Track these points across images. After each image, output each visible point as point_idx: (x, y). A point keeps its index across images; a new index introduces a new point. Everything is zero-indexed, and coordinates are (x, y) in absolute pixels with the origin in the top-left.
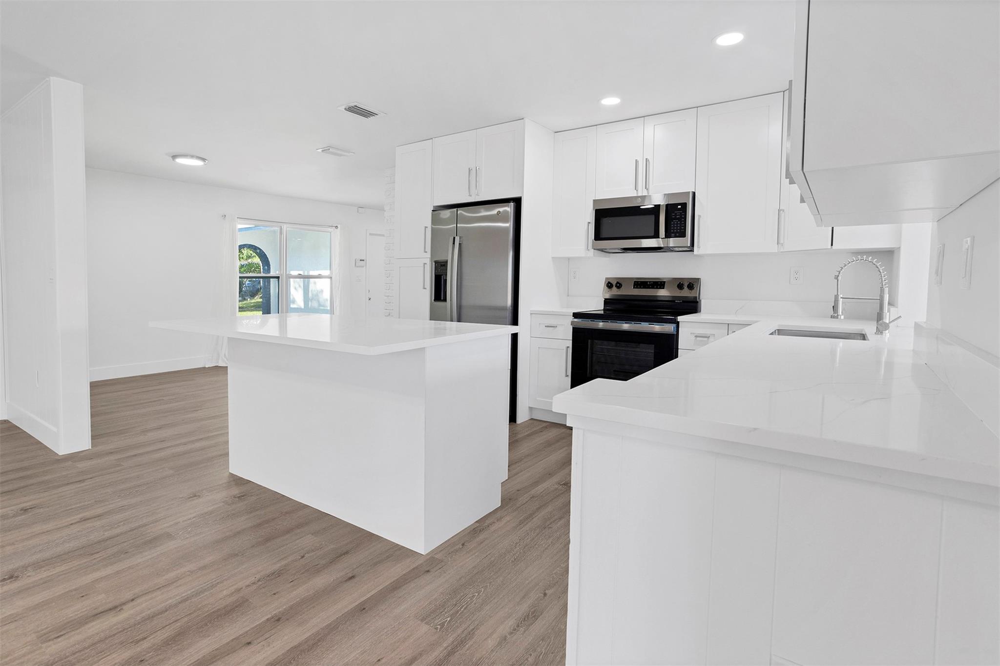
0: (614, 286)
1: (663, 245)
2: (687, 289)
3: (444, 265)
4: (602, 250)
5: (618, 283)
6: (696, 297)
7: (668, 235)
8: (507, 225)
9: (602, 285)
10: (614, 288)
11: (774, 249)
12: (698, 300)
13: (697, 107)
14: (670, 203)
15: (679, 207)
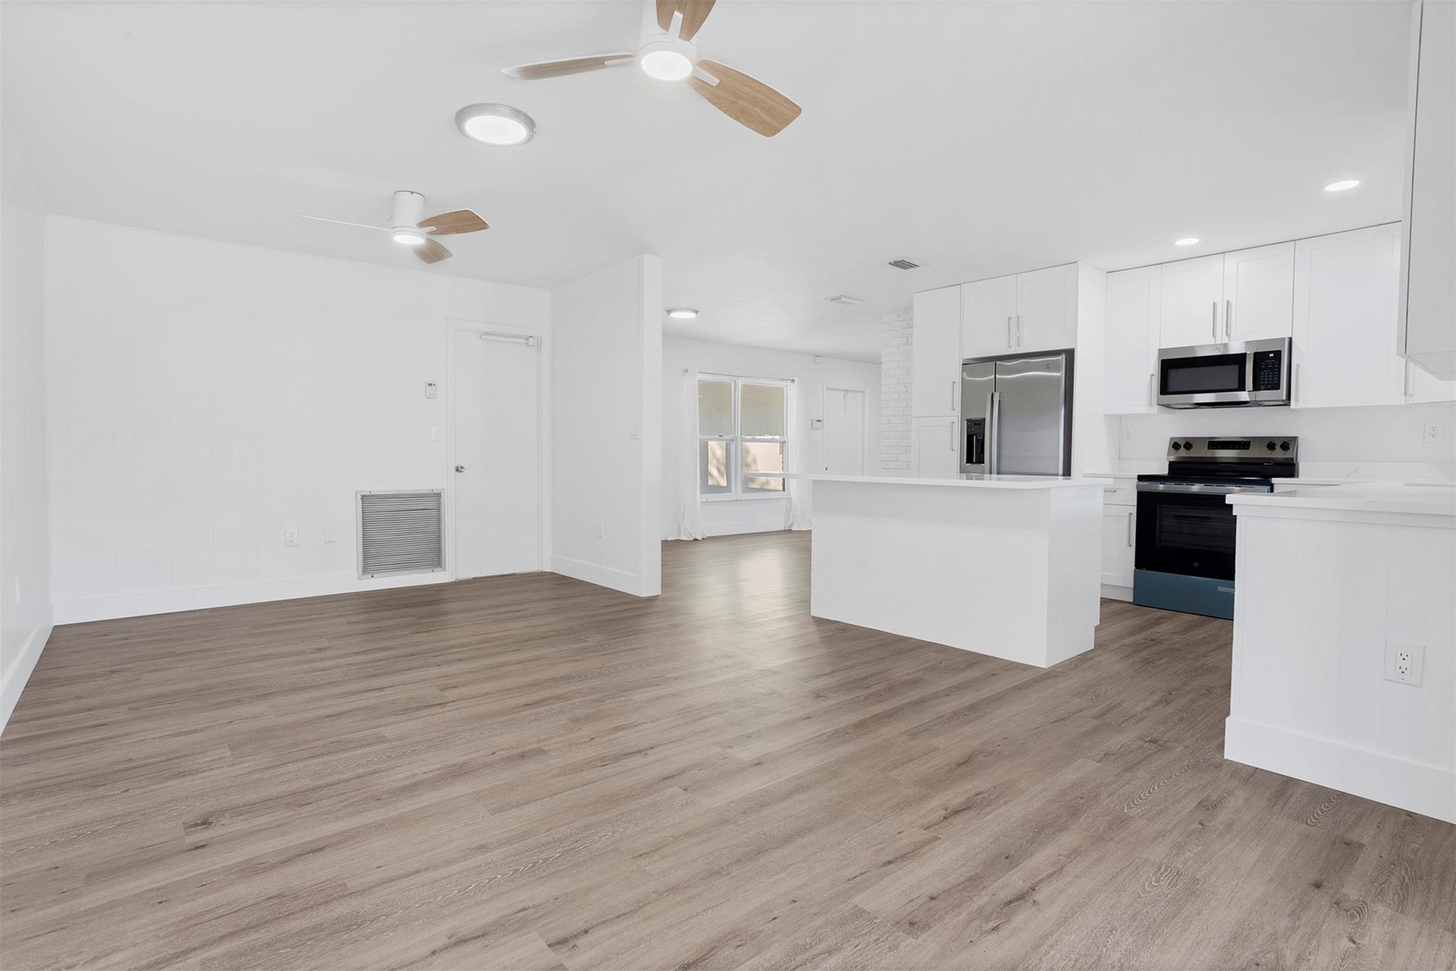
0: (1182, 447)
1: (1250, 398)
2: (1280, 449)
3: (979, 424)
4: (1168, 406)
5: (1187, 443)
6: (1293, 459)
7: (1256, 387)
8: (1059, 374)
9: (1166, 445)
10: (1182, 449)
11: (1401, 400)
12: (1295, 462)
13: (1295, 240)
14: (1259, 351)
15: (1272, 355)
